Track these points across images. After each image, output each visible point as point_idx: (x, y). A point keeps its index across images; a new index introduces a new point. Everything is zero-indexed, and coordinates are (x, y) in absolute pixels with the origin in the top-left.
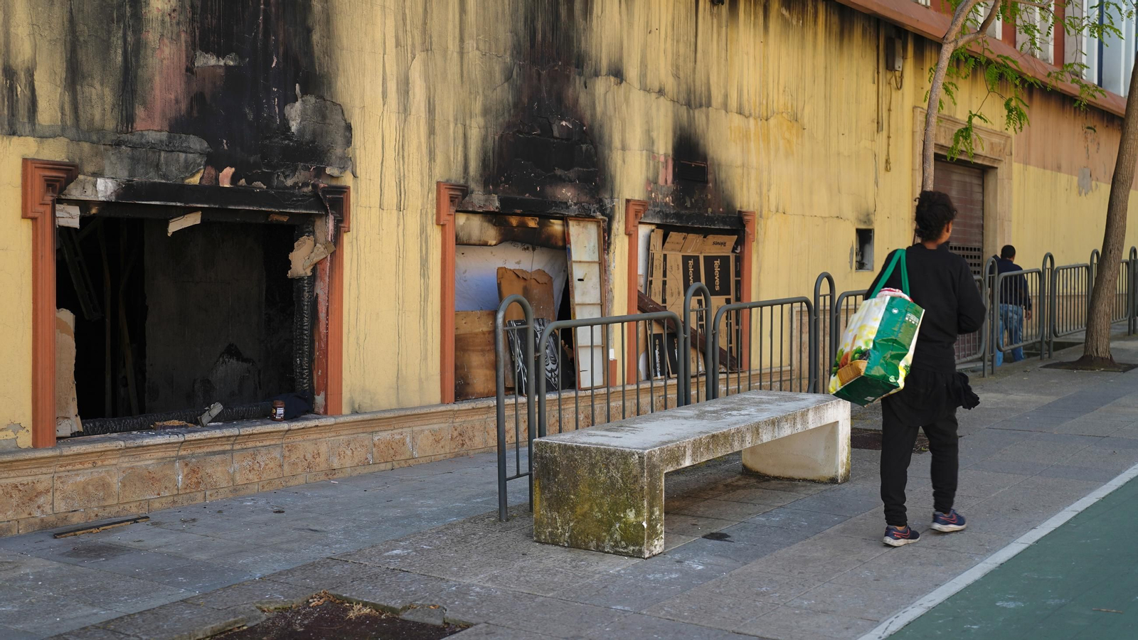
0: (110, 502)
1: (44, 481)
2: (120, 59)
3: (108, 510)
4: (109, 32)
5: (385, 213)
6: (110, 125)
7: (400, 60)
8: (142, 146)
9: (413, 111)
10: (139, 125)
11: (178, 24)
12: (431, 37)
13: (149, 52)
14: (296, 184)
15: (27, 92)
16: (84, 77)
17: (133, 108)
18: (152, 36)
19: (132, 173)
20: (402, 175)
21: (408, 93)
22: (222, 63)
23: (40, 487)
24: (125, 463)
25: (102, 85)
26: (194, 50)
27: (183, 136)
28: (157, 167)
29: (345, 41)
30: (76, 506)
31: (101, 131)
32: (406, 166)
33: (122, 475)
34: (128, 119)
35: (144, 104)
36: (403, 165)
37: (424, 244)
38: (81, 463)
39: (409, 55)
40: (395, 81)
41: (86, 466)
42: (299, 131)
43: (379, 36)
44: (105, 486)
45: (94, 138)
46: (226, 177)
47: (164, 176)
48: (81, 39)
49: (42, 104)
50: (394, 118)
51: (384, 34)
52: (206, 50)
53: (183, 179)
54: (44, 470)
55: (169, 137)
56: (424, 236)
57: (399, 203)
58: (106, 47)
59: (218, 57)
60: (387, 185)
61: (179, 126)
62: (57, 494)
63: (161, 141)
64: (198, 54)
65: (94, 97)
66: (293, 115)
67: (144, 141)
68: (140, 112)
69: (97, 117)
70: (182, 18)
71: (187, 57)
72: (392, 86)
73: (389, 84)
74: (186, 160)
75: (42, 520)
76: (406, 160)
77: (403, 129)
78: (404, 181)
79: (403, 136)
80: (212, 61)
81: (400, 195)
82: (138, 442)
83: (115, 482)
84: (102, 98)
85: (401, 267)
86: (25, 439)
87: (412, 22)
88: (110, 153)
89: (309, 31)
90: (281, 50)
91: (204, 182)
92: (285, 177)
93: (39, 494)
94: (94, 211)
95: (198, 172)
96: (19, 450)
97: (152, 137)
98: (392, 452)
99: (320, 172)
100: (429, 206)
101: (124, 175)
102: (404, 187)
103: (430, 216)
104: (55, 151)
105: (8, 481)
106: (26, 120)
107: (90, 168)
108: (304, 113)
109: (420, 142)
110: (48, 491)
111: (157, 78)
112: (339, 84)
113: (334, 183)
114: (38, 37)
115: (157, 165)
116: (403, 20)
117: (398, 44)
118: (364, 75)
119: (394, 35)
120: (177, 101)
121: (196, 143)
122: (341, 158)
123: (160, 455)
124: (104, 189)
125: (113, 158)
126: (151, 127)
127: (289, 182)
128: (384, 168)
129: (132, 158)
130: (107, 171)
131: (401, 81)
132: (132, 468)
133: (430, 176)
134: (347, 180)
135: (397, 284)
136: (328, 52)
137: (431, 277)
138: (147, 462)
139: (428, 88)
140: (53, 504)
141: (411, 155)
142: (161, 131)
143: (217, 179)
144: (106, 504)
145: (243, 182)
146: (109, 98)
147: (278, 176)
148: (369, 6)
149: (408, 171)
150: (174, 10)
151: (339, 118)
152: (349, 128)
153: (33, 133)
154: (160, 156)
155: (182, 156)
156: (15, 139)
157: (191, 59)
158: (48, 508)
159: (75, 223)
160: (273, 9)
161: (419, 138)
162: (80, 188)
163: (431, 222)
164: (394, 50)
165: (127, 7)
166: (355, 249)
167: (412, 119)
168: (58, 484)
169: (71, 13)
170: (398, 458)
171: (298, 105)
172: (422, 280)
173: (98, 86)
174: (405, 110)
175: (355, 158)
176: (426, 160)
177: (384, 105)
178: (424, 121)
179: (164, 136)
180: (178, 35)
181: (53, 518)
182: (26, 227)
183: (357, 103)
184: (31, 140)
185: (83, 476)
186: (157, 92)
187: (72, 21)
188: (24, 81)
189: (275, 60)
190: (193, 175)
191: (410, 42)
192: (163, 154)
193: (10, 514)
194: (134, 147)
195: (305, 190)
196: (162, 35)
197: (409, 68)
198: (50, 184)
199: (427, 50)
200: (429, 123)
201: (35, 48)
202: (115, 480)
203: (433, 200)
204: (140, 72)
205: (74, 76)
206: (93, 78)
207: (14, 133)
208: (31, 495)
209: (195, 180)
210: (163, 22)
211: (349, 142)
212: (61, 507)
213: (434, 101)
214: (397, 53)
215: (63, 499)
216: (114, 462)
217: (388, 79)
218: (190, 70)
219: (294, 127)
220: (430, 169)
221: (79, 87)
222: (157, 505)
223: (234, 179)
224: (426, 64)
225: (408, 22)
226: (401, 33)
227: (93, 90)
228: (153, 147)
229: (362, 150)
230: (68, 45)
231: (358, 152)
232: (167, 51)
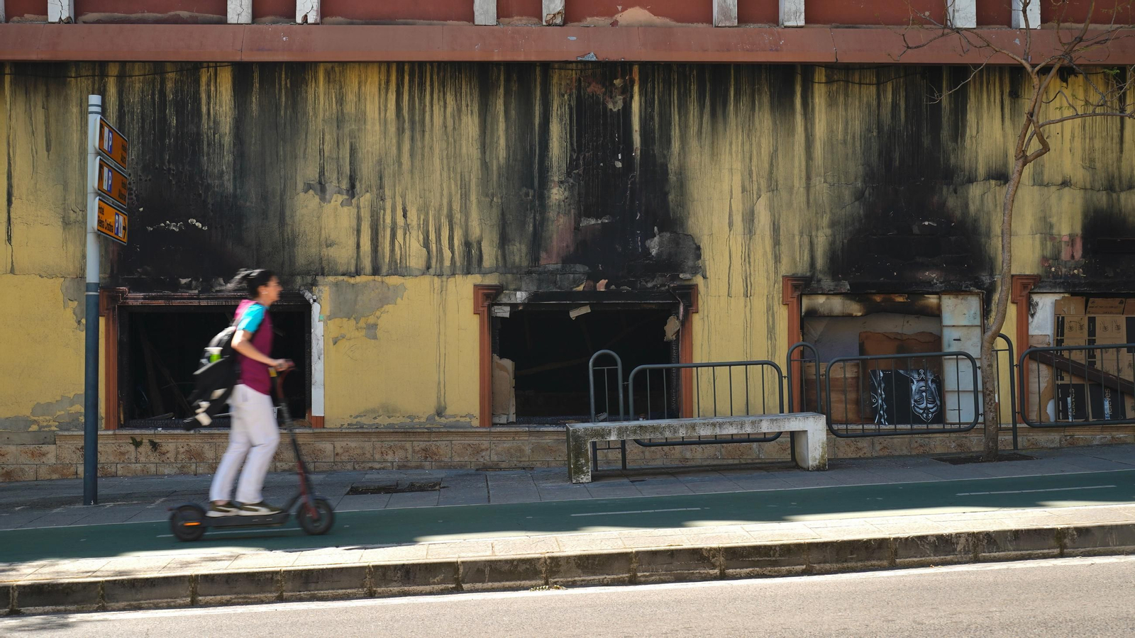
0: (523, 459)
1: (485, 444)
2: (531, 229)
3: (523, 463)
4: (525, 216)
5: (732, 299)
6: (525, 264)
7: (746, 201)
8: (545, 272)
9: (758, 232)
10: (542, 262)
11: (569, 205)
12: (777, 181)
13: (550, 223)
14: (654, 286)
15: (478, 253)
16: (509, 241)
17: (539, 254)
18: (552, 214)
19: (539, 287)
20: (748, 273)
21: (753, 221)
22: (600, 222)
23: (483, 447)
24: (533, 439)
25: (520, 244)
26: (580, 218)
27: (572, 265)
28: (555, 283)
29: (696, 196)
30: (504, 459)
31: (519, 267)
32: (752, 268)
33: (531, 446)
34: (535, 259)
35: (546, 251)
36: (750, 268)
37: (770, 318)
38: (505, 437)
39: (755, 196)
40: (741, 214)
41: (509, 439)
42: (657, 254)
43: (726, 187)
44: (521, 451)
45: (515, 271)
46: (601, 285)
47: (559, 288)
48: (508, 222)
49: (485, 257)
50: (740, 239)
51: (731, 186)
52: (588, 216)
53: (572, 288)
54: (484, 439)
55: (563, 267)
56: (770, 313)
57: (745, 293)
58: (523, 224)
59: (597, 219)
60: (734, 280)
61: (568, 260)
62: (493, 451)
63: (557, 269)
64: (582, 219)
65: (515, 250)
66: (653, 246)
67: (546, 270)
68: (543, 255)
69: (517, 259)
70: (572, 201)
71: (575, 222)
72: (738, 219)
73: (734, 218)
74: (574, 278)
75: (484, 463)
76: (752, 264)
77: (749, 244)
78: (750, 278)
79: (749, 249)
80: (593, 222)
81: (747, 287)
82: (537, 429)
83: (527, 449)
84: (520, 250)
85: (748, 334)
86: (476, 423)
87: (758, 175)
88: (525, 278)
89: (666, 194)
90: (643, 208)
91: (586, 289)
92: (647, 282)
93: (482, 450)
94: (520, 308)
95: (582, 284)
96: (472, 427)
97: (551, 267)
98: (739, 453)
99: (675, 278)
100: (775, 292)
101: (533, 288)
102: (750, 281)
103: (776, 299)
104: (492, 280)
105: (465, 442)
106: (476, 266)
107: (512, 287)
108: (661, 244)
109: (765, 252)
110: (487, 449)
111: (555, 236)
112: (690, 222)
113: (687, 283)
114: (483, 225)
115: (555, 282)
116: (749, 174)
117: (744, 190)
118: (712, 215)
119: (740, 185)
120: (567, 246)
121: (580, 268)
122: (692, 268)
123: (555, 437)
124: (521, 296)
125: (527, 281)
126: (550, 262)
127: (650, 285)
128: (731, 271)
129: (539, 280)
130: (524, 286)
131: (747, 214)
132: (538, 443)
133: (776, 273)
134: (699, 280)
135: (745, 345)
136: (682, 204)
137: (778, 340)
138: (548, 440)
139: (773, 215)
140: (490, 456)
141: (757, 261)
142: (557, 264)
143: (595, 287)
144: (521, 460)
145: (613, 287)
146: (524, 248)
147: (641, 282)
148: (718, 170)
149: (754, 271)
150: (567, 198)
151: (691, 243)
152: (698, 248)
153: (479, 273)
154: (556, 277)
155: (572, 276)
156: (469, 276)
157: (577, 222)
158: (487, 458)
159: (507, 315)
160: (638, 186)
161: (764, 247)
162: (507, 298)
163: (777, 303)
164: (740, 195)
165: (537, 202)
166: (706, 323)
167: (757, 238)
168: (493, 446)
169: (503, 210)
170: (745, 457)
171: (656, 239)
172: (769, 342)
173: (518, 245)
174: (750, 231)
175: (705, 267)
176: (771, 263)
177: (730, 231)
178: (769, 237)
179: (559, 266)
180: (569, 211)
181: (490, 463)
182: (476, 319)
183: (706, 231)
184: (478, 275)
185: (507, 444)
186: (555, 243)
187: (503, 214)
188: (476, 247)
189: (639, 215)
190: (578, 286)
191: (755, 187)
192: (558, 276)
193: (466, 458)
194: (540, 274)
195: (663, 289)
196: (559, 213)
197: (754, 205)
198: (487, 296)
199: (773, 191)
200: (774, 238)
201: (482, 231)
202: (527, 448)
203: (779, 288)
204: (544, 234)
205: (504, 241)
206: (514, 241)
207: (469, 273)
208: (478, 451)
209: (581, 288)
210: (559, 205)
211: (699, 256)
212: (495, 458)
213: (779, 223)
214: (743, 197)
215: (496, 454)
216: (526, 438)
217: (734, 214)
218: (577, 228)
219: (654, 252)
220: (776, 268)
221: (506, 247)
222: (553, 464)
223: (607, 286)
224: (771, 201)
225: (754, 175)
226: (747, 183)
227: (515, 247)
228: (553, 273)
229: (711, 260)
230: (500, 226)
231: (707, 263)
232: (561, 220)
